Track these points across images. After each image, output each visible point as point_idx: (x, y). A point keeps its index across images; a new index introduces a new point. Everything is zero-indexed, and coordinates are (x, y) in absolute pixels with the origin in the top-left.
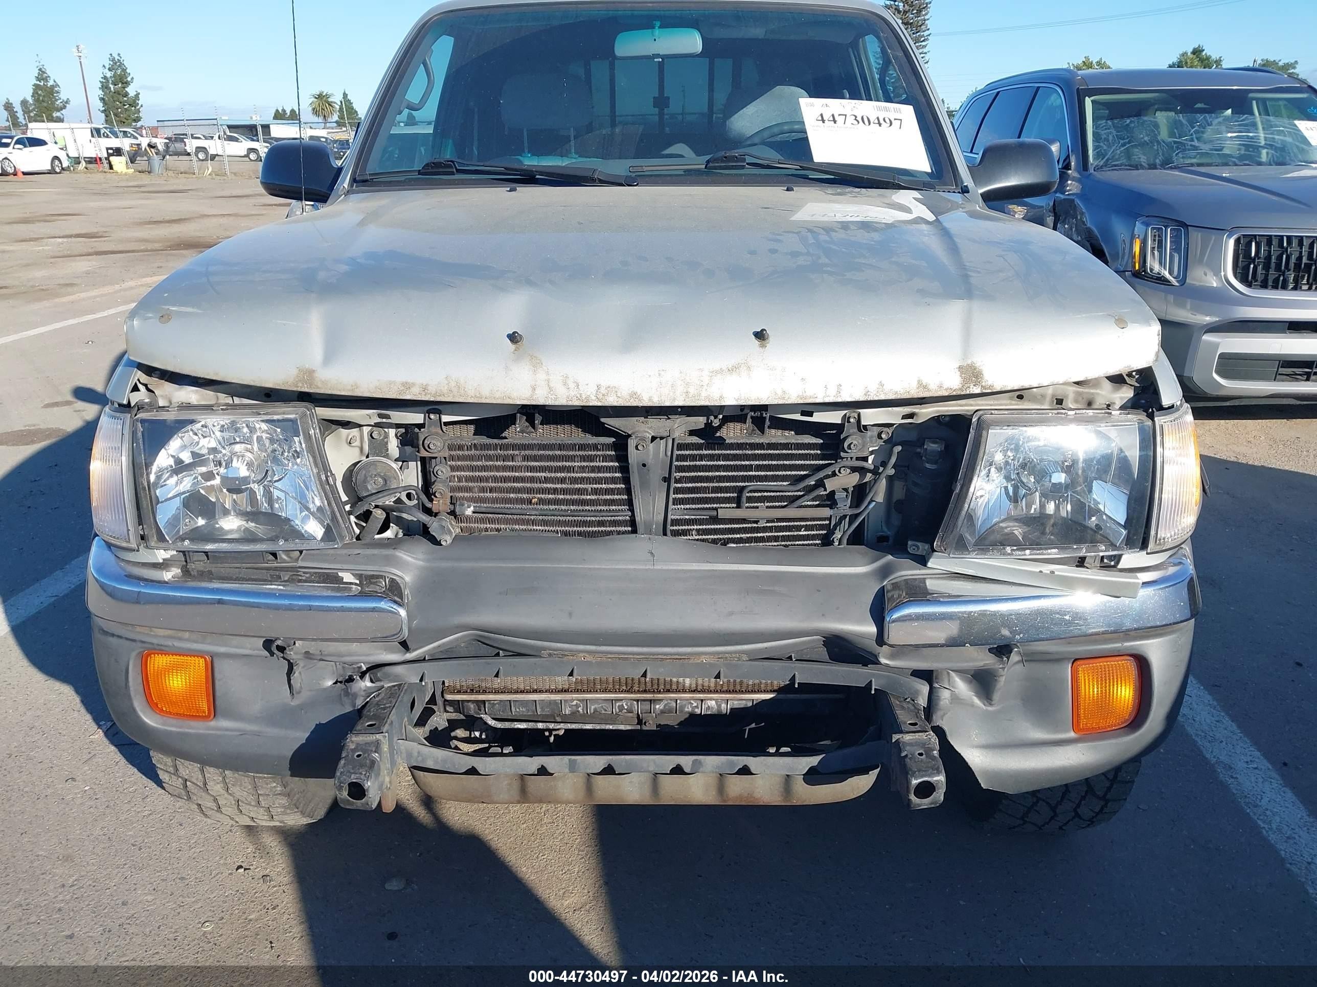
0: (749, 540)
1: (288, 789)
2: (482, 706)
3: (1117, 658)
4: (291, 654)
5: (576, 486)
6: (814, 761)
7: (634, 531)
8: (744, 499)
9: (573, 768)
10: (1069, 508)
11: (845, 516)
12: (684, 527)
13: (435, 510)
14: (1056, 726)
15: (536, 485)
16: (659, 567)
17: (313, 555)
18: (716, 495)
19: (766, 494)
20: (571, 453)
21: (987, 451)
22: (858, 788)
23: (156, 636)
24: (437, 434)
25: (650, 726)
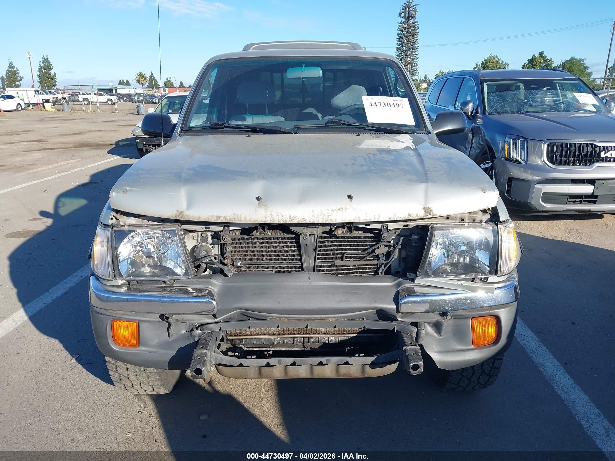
0: (346, 273)
1: (161, 378)
2: (242, 341)
3: (488, 317)
4: (171, 320)
5: (280, 253)
6: (373, 358)
7: (303, 270)
8: (344, 258)
9: (280, 363)
10: (468, 259)
11: (383, 264)
12: (321, 269)
13: (226, 263)
14: (466, 344)
15: (265, 253)
16: (313, 284)
17: (179, 281)
18: (334, 256)
19: (353, 255)
20: (278, 241)
21: (435, 239)
22: (391, 370)
23: (118, 314)
24: (227, 234)
25: (308, 348)
